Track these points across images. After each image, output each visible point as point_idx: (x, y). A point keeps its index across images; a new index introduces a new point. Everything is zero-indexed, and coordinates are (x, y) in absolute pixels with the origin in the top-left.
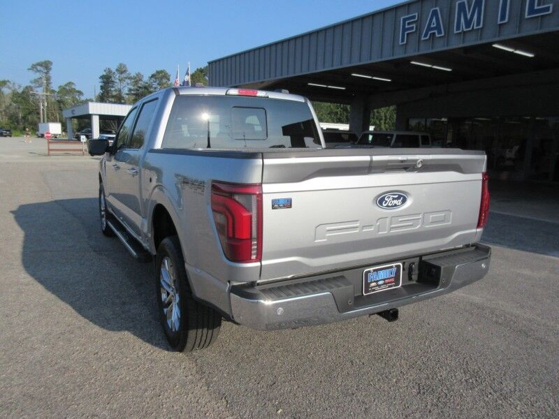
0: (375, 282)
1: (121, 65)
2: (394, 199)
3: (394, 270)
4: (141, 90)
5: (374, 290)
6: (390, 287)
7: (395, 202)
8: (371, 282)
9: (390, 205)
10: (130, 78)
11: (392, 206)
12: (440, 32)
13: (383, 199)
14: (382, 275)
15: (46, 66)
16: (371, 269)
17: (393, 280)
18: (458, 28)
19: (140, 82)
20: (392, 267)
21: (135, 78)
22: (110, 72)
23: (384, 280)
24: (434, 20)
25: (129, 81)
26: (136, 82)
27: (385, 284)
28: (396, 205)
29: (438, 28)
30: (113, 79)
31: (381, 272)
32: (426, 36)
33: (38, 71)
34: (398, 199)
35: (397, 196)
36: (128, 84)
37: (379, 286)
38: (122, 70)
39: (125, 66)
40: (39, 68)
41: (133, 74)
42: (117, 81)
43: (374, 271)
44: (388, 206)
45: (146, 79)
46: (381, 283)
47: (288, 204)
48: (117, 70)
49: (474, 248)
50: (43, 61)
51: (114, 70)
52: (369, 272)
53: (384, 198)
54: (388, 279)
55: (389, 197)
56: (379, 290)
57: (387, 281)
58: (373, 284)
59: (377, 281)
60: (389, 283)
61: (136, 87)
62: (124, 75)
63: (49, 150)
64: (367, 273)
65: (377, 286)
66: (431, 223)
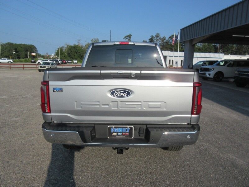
0: (115, 133)
1: (157, 34)
3: (129, 129)
4: (165, 44)
5: (115, 137)
6: (125, 137)
7: (122, 94)
8: (113, 133)
9: (118, 95)
10: (161, 39)
11: (120, 96)
13: (114, 92)
14: (120, 130)
15: (130, 36)
16: (113, 126)
17: (128, 134)
19: (165, 41)
20: (127, 127)
21: (162, 39)
22: (153, 37)
23: (122, 133)
25: (160, 40)
26: (163, 41)
27: (122, 135)
28: (122, 96)
30: (154, 40)
31: (120, 129)
33: (127, 39)
35: (123, 91)
36: (160, 42)
37: (119, 135)
38: (157, 36)
39: (159, 34)
40: (127, 37)
41: (162, 37)
42: (155, 40)
43: (115, 127)
44: (117, 96)
45: (167, 39)
46: (119, 134)
47: (61, 90)
48: (156, 36)
49: (191, 126)
50: (129, 35)
51: (154, 36)
52: (112, 127)
54: (124, 133)
55: (118, 92)
56: (118, 138)
57: (124, 134)
58: (115, 134)
59: (117, 133)
60: (125, 135)
61: (162, 43)
62: (158, 38)
64: (110, 128)
65: (117, 135)
66: (149, 107)
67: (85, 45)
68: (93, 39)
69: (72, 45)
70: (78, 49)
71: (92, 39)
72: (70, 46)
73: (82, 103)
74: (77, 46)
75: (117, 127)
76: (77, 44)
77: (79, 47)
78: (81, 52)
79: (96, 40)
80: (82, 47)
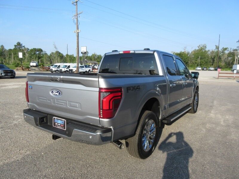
0: (57, 123)
2: (56, 92)
3: (63, 122)
5: (57, 126)
6: (62, 128)
7: (56, 93)
14: (59, 122)
16: (56, 118)
17: (63, 126)
20: (62, 120)
23: (60, 124)
27: (60, 126)
28: (57, 95)
34: (57, 92)
43: (57, 119)
44: (54, 94)
46: (59, 125)
53: (53, 91)
59: (58, 124)
63: (219, 76)
64: (54, 118)
65: (58, 125)
66: (71, 106)
67: (192, 52)
68: (200, 45)
69: (179, 52)
70: (183, 55)
71: (198, 46)
72: (176, 54)
73: (40, 98)
74: (183, 53)
75: (58, 119)
76: (183, 51)
77: (185, 53)
78: (186, 59)
79: (203, 46)
80: (188, 53)
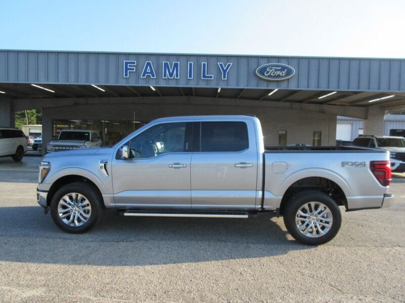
12: (153, 76)
18: (165, 76)
24: (149, 68)
29: (152, 72)
32: (144, 75)
